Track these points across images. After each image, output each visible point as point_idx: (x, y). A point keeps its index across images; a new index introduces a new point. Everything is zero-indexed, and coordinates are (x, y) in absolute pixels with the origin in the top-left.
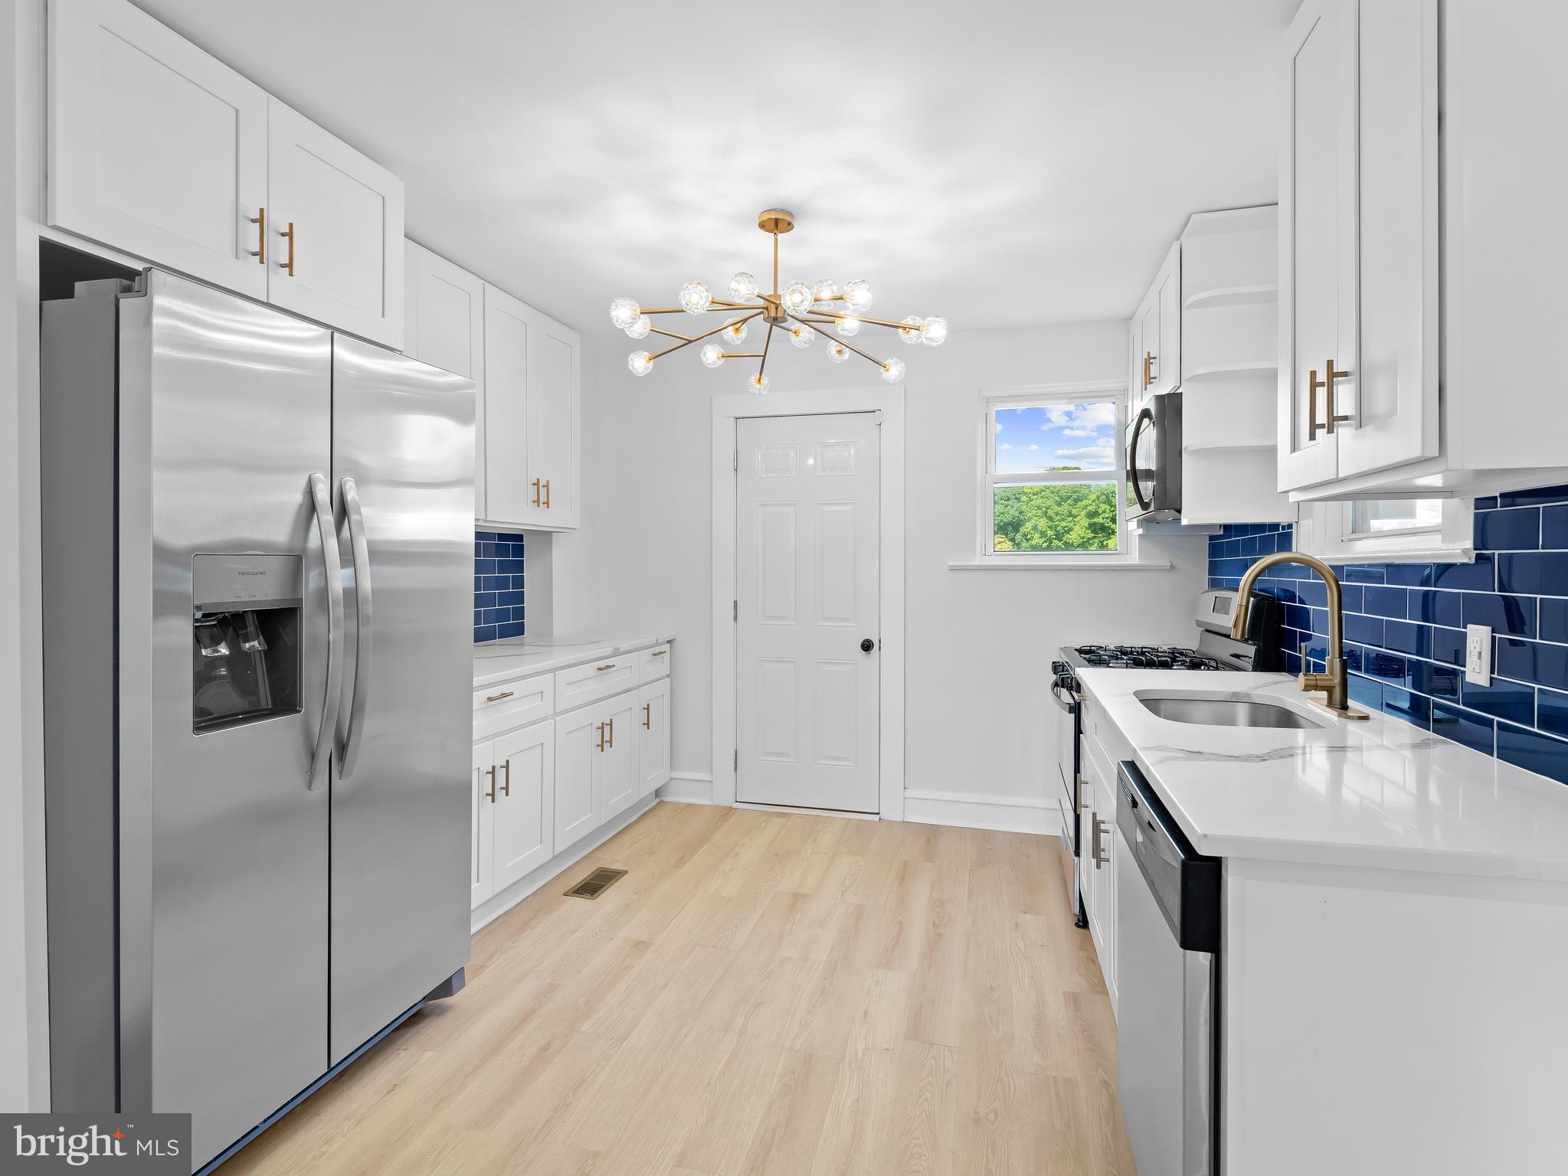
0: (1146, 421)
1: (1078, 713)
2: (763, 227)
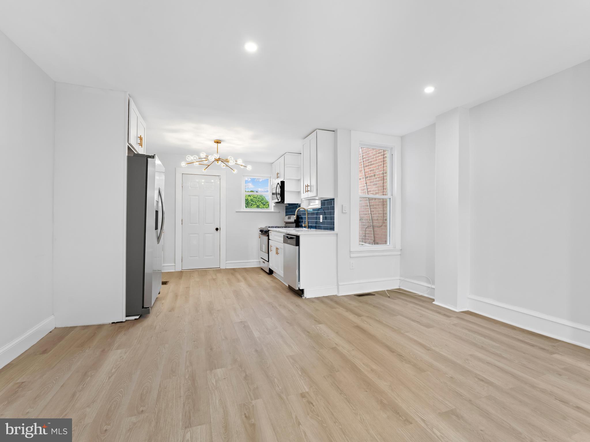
0: (278, 185)
1: (268, 236)
2: (215, 142)
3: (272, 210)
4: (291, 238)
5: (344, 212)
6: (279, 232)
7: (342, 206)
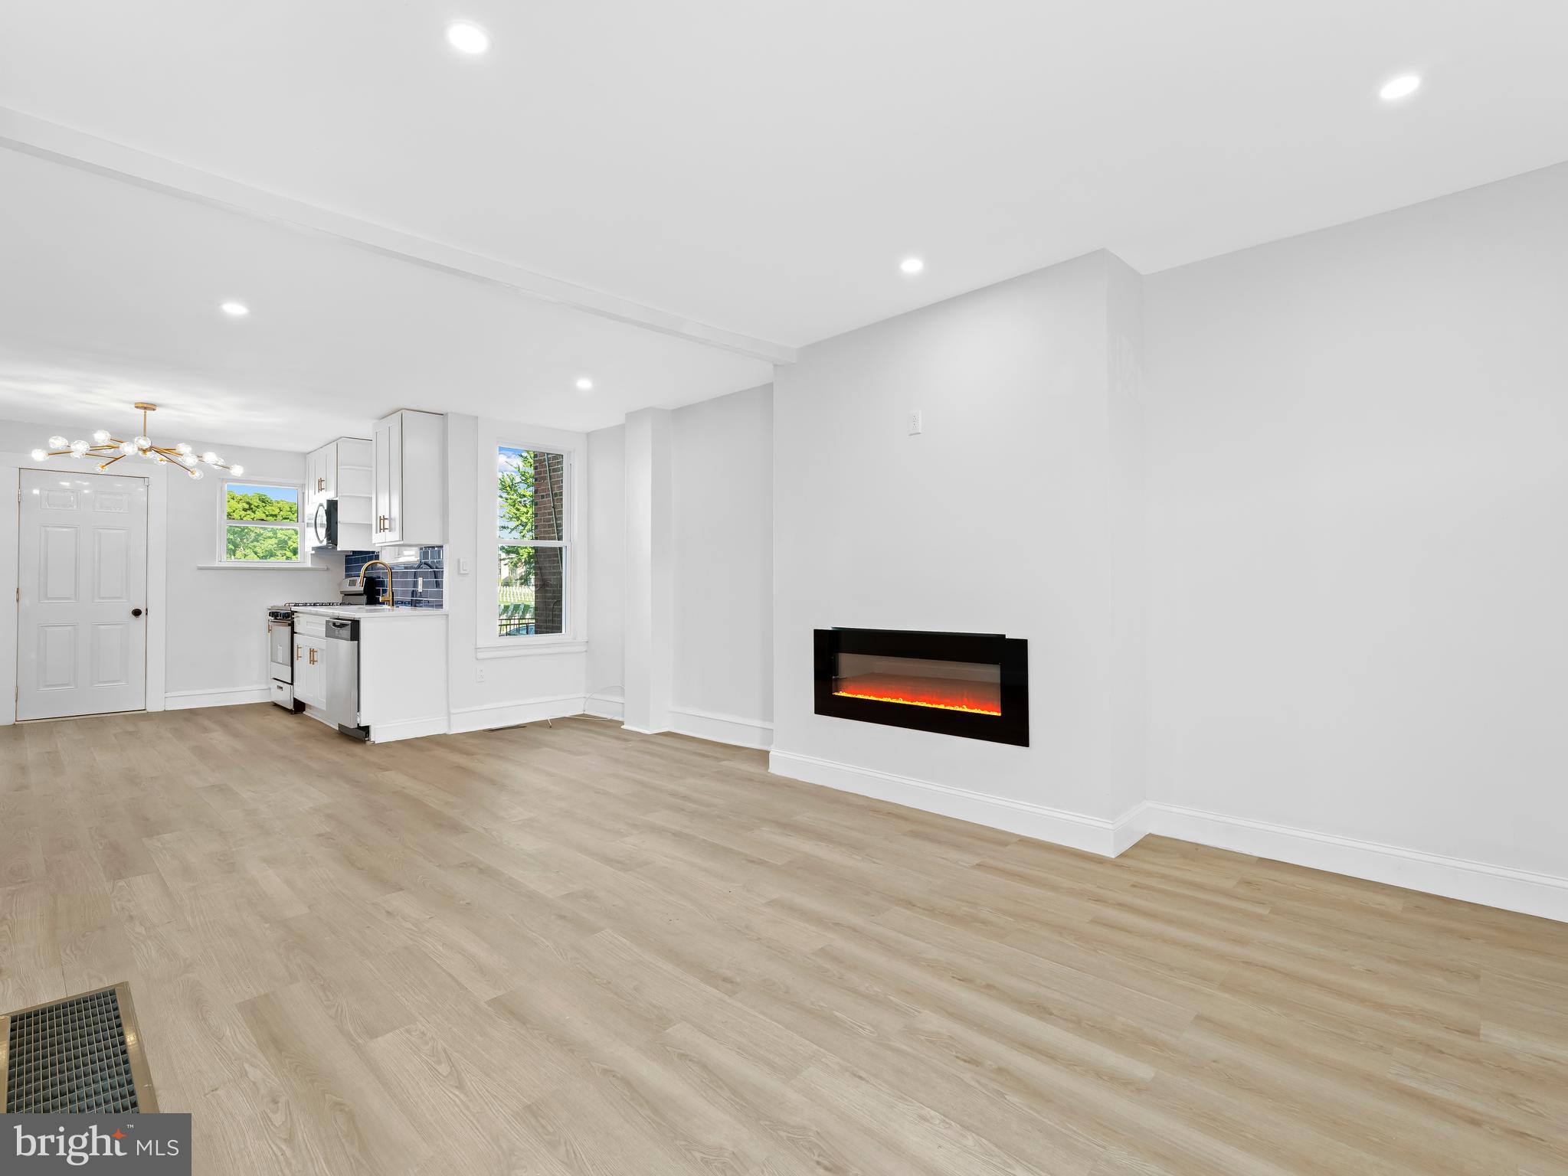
0: (321, 507)
1: (292, 625)
2: (137, 407)
3: (309, 564)
4: (342, 626)
5: (462, 572)
6: (316, 614)
7: (459, 561)
